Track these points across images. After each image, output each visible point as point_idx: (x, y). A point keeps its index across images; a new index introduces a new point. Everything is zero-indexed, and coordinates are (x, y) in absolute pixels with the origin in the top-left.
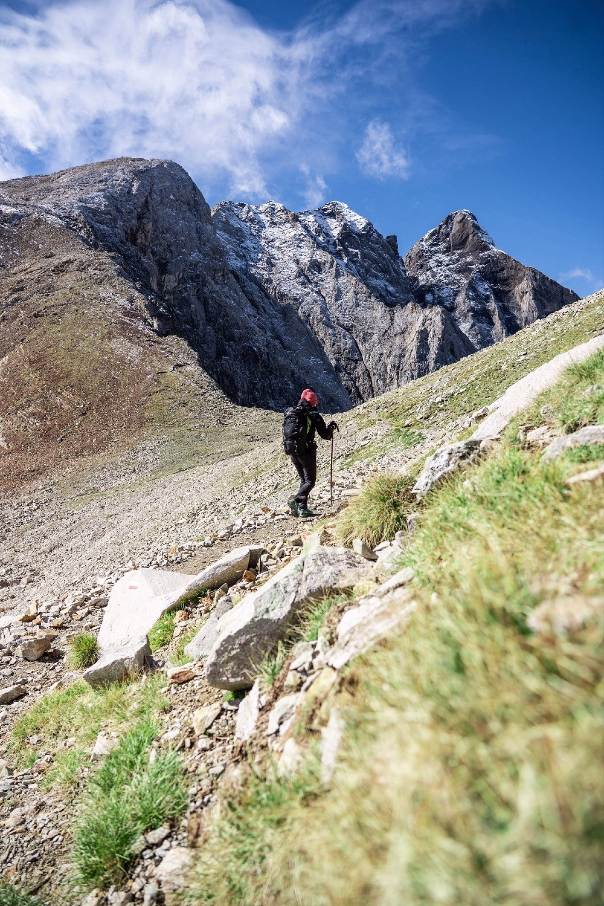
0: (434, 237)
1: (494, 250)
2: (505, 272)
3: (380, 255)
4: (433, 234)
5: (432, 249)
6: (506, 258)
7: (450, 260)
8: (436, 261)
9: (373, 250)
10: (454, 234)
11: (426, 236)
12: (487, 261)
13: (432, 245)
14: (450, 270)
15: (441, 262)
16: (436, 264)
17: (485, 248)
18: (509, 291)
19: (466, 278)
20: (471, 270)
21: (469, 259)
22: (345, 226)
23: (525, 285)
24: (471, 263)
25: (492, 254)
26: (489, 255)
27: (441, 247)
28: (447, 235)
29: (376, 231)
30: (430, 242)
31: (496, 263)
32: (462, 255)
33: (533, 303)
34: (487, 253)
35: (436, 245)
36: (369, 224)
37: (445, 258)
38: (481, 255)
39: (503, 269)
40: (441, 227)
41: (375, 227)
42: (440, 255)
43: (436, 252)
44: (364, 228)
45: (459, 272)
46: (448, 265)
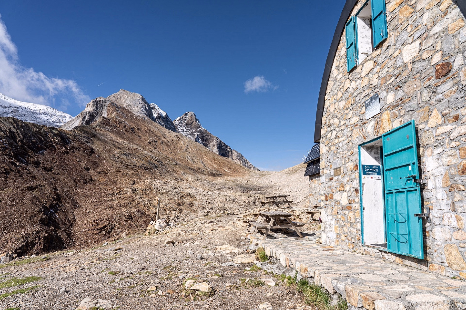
0: (181, 120)
1: (202, 129)
2: (207, 137)
3: (170, 126)
4: (180, 119)
5: (180, 125)
6: (207, 132)
7: (187, 130)
8: (182, 129)
9: (168, 124)
10: (188, 120)
11: (177, 119)
12: (200, 132)
13: (180, 123)
14: (187, 133)
15: (183, 130)
16: (181, 130)
17: (199, 127)
18: (208, 144)
19: (193, 137)
20: (195, 135)
21: (194, 130)
22: (159, 114)
23: (214, 142)
24: (195, 132)
25: (202, 130)
26: (201, 130)
27: (183, 124)
28: (185, 120)
29: (169, 117)
30: (179, 122)
31: (203, 133)
32: (191, 129)
33: (217, 149)
34: (200, 129)
35: (181, 123)
36: (166, 114)
37: (185, 129)
38: (198, 129)
39: (206, 136)
40: (183, 116)
41: (168, 116)
42: (183, 127)
43: (181, 126)
44: (165, 116)
45: (190, 135)
46: (186, 131)
